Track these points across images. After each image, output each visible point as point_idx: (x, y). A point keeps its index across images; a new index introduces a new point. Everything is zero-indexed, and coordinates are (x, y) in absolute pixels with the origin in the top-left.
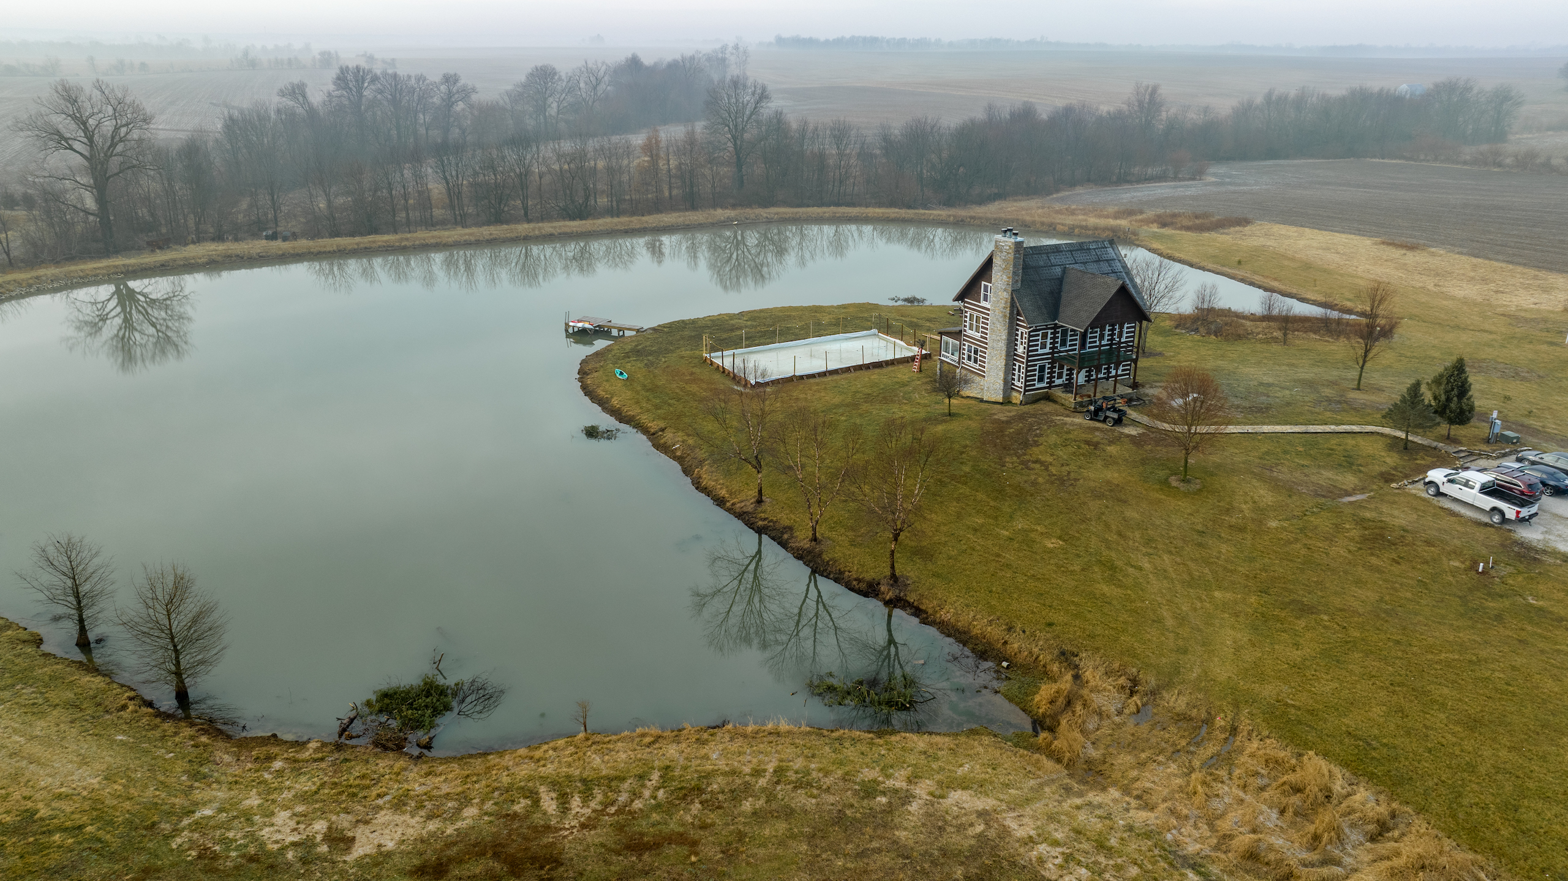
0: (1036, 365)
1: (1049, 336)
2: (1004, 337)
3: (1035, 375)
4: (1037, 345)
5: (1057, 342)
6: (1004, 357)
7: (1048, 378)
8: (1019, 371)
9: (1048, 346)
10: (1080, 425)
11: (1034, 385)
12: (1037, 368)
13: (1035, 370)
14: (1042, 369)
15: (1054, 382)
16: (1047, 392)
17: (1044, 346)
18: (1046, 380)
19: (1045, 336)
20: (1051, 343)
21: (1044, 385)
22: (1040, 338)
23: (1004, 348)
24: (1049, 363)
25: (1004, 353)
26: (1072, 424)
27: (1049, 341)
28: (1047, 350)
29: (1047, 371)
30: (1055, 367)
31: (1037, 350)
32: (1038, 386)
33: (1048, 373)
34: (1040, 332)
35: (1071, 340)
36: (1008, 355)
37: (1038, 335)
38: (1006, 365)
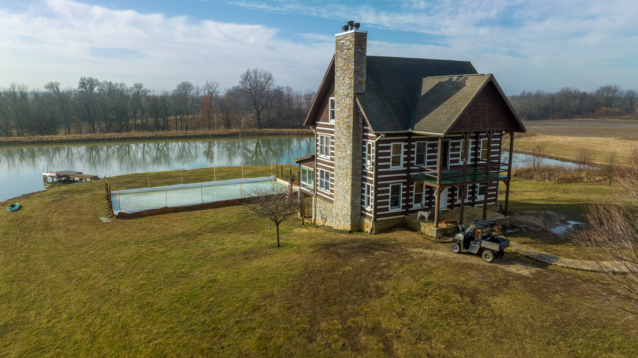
0: (387, 185)
1: (403, 150)
2: (349, 152)
3: (387, 197)
4: (388, 160)
5: (413, 159)
6: (350, 176)
7: (403, 201)
8: (368, 193)
9: (402, 162)
10: (445, 260)
11: (387, 209)
12: (390, 188)
13: (387, 191)
14: (396, 190)
15: (411, 206)
16: (404, 218)
17: (396, 162)
18: (401, 204)
19: (397, 149)
20: (405, 159)
21: (399, 210)
22: (391, 151)
23: (350, 166)
24: (404, 183)
25: (350, 172)
26: (435, 259)
27: (402, 156)
28: (401, 167)
29: (402, 193)
30: (412, 189)
31: (388, 166)
32: (392, 210)
33: (404, 195)
34: (392, 144)
35: (429, 157)
36: (354, 174)
37: (389, 148)
38: (353, 185)
